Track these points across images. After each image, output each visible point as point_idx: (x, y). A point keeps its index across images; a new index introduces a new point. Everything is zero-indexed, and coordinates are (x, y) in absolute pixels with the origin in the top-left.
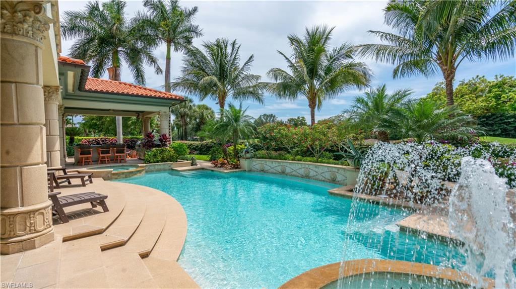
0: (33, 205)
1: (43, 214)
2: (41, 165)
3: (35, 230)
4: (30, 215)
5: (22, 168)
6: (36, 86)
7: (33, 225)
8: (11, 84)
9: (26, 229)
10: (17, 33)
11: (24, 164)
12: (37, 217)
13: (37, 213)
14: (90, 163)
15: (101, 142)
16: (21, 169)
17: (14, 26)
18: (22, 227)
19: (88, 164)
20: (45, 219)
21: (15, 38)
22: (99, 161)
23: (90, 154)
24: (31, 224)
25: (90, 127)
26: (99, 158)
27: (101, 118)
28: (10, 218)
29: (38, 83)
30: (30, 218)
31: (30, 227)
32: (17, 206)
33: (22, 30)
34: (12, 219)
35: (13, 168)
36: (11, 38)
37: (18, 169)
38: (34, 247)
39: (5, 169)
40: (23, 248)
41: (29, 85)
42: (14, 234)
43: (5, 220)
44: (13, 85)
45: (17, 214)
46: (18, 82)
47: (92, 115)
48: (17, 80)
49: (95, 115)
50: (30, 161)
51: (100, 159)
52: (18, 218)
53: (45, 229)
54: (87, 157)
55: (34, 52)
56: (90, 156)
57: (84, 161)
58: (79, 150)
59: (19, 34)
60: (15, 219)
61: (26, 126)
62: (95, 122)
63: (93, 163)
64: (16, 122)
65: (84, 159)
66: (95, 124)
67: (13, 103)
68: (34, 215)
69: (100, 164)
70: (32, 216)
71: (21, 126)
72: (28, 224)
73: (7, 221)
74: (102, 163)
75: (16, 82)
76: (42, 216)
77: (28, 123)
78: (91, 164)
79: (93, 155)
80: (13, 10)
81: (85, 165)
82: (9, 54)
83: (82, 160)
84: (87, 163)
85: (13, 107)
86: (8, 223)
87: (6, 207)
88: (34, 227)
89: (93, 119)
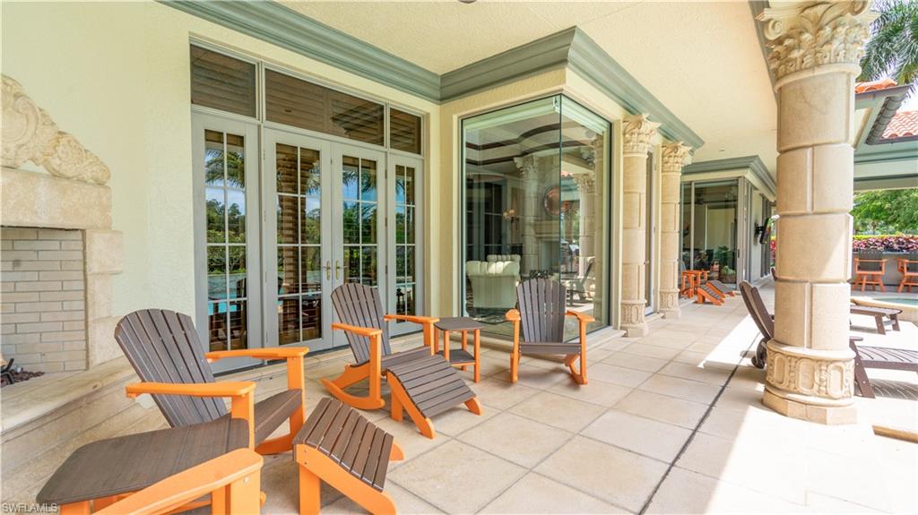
0: (826, 350)
1: (841, 370)
2: (842, 284)
3: (827, 393)
4: (820, 365)
5: (814, 285)
6: (843, 144)
7: (825, 384)
8: (805, 150)
9: (812, 387)
10: (820, 63)
11: (818, 279)
12: (832, 372)
13: (832, 365)
14: (877, 287)
15: (896, 246)
16: (812, 288)
17: (816, 53)
18: (807, 381)
19: (874, 290)
20: (844, 382)
21: (818, 72)
22: (902, 286)
23: (880, 269)
24: (820, 380)
25: (868, 214)
26: (901, 281)
27: (896, 194)
28: (790, 361)
29: (846, 140)
30: (821, 370)
31: (820, 386)
32: (802, 345)
33: (828, 54)
34: (793, 364)
35: (799, 284)
36: (811, 75)
37: (807, 286)
38: (823, 421)
39: (788, 284)
40: (807, 415)
41: (833, 146)
42: (795, 388)
43: (784, 362)
44: (809, 151)
45: (801, 358)
46: (816, 145)
47: (873, 191)
48: (816, 142)
49: (880, 190)
50: (826, 276)
51: (904, 281)
52: (803, 365)
53: (843, 397)
54: (873, 275)
55: (845, 86)
56: (880, 273)
57: (864, 282)
58: (857, 260)
59: (823, 64)
60: (797, 364)
61: (824, 216)
62: (879, 203)
63: (884, 288)
64: (809, 210)
65: (865, 278)
66: (880, 209)
67: (806, 180)
68: (827, 366)
69: (902, 292)
70: (824, 368)
71: (817, 217)
72: (817, 379)
73: (787, 364)
74: (908, 291)
75: (813, 146)
76: (839, 374)
77: (826, 211)
78: (882, 291)
79: (888, 271)
80: (818, 27)
81: (866, 290)
82: (806, 102)
83: (862, 280)
84: (871, 287)
85: (806, 186)
86: (787, 368)
87: (785, 342)
88: (826, 387)
89: (876, 198)
